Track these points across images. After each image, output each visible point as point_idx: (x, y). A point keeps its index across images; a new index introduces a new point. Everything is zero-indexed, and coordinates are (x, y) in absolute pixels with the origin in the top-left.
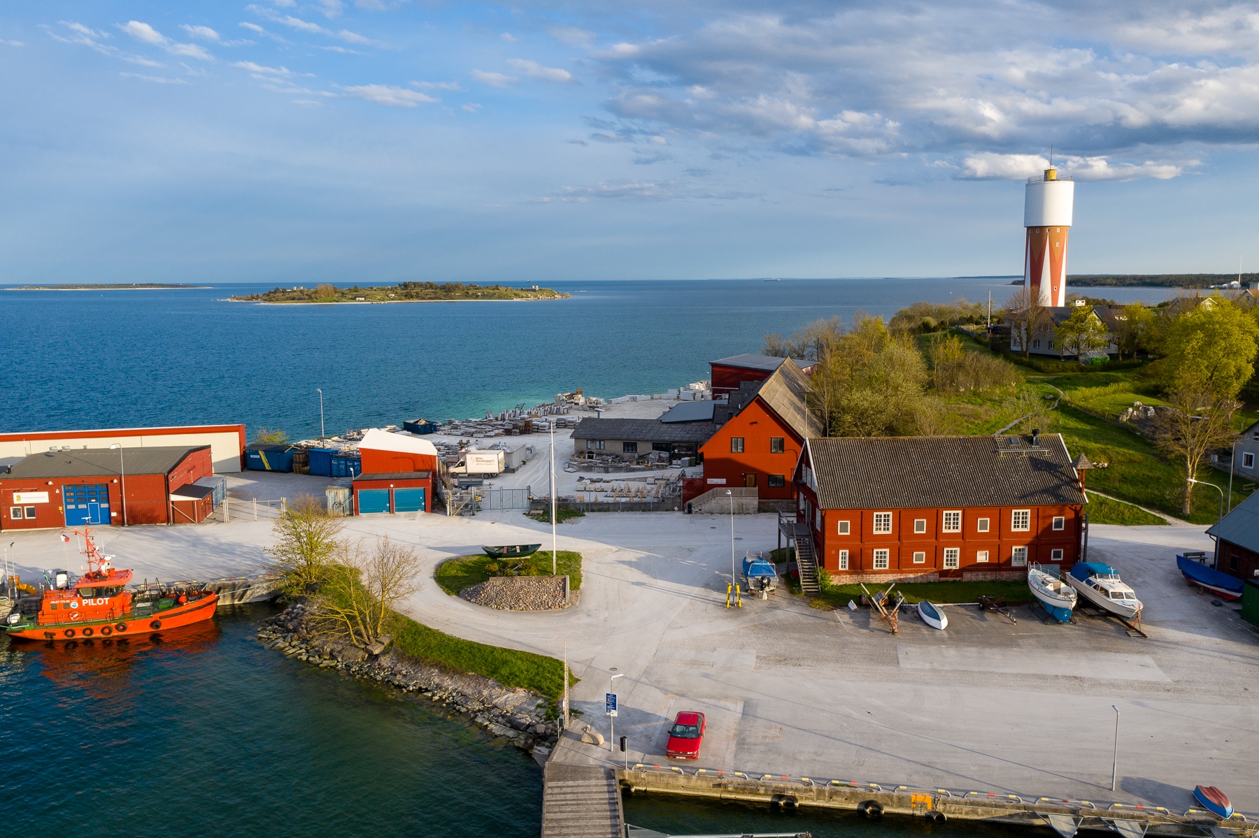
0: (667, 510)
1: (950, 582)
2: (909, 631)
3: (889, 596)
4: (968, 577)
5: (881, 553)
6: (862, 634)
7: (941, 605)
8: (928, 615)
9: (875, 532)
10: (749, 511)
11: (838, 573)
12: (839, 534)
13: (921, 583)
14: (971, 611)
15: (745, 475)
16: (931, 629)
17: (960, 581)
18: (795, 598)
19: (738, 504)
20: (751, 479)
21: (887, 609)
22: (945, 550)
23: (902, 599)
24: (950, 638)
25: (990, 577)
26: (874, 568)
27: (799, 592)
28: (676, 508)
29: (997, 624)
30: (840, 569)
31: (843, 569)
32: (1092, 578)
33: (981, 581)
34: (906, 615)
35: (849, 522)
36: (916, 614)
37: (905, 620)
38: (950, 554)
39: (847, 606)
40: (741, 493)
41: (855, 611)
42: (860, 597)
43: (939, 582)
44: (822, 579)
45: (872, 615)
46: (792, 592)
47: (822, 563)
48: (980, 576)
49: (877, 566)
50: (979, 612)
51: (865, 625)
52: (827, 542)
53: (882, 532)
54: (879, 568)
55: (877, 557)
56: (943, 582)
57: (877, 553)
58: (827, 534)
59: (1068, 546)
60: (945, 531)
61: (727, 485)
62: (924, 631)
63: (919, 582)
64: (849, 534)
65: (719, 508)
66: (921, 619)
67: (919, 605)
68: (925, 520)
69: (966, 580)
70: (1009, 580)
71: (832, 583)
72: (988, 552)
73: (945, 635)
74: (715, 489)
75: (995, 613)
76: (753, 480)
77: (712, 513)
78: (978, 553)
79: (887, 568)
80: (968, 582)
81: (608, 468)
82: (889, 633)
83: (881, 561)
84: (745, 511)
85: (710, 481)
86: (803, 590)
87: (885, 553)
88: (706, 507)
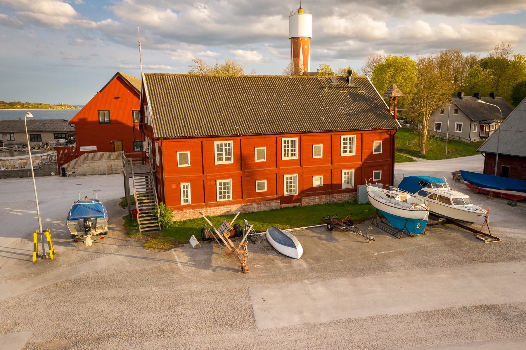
0: (44, 176)
1: (291, 208)
2: (261, 265)
3: (235, 226)
4: (306, 201)
5: (224, 184)
6: (204, 278)
7: (290, 230)
8: (281, 242)
9: (217, 163)
10: (118, 172)
11: (182, 208)
12: (179, 166)
13: (264, 211)
14: (320, 233)
15: (113, 142)
16: (286, 260)
17: (299, 206)
18: (129, 239)
19: (108, 166)
20: (118, 145)
21: (233, 241)
22: (285, 176)
23: (249, 228)
24: (312, 269)
25: (324, 200)
26: (218, 199)
27: (136, 233)
28: (52, 173)
29: (353, 245)
30: (183, 203)
31: (186, 203)
32: (425, 189)
33: (318, 205)
34: (255, 246)
35: (189, 152)
36: (265, 243)
37: (255, 251)
38: (289, 181)
39: (189, 242)
40: (110, 157)
41: (197, 247)
42: (203, 230)
43: (281, 209)
44: (161, 215)
45: (215, 250)
46: (128, 234)
47: (161, 199)
48: (316, 200)
49: (221, 197)
50: (328, 233)
51: (207, 265)
52: (166, 176)
53: (224, 162)
54: (223, 200)
55: (220, 189)
56: (284, 208)
57: (220, 184)
58: (165, 167)
59: (385, 168)
60: (284, 158)
61: (98, 151)
62: (280, 263)
63: (262, 210)
64: (189, 165)
65: (92, 170)
66: (272, 248)
67: (267, 233)
68: (265, 148)
69: (305, 205)
70: (341, 202)
71: (174, 220)
72: (322, 176)
73: (305, 265)
74: (86, 154)
75: (347, 231)
76: (121, 146)
77: (84, 175)
78: (314, 178)
79: (231, 198)
80: (307, 206)
81: (13, 152)
82: (237, 271)
83: (225, 193)
84: (114, 172)
85: (82, 149)
86: (141, 230)
87: (228, 183)
88: (78, 170)
